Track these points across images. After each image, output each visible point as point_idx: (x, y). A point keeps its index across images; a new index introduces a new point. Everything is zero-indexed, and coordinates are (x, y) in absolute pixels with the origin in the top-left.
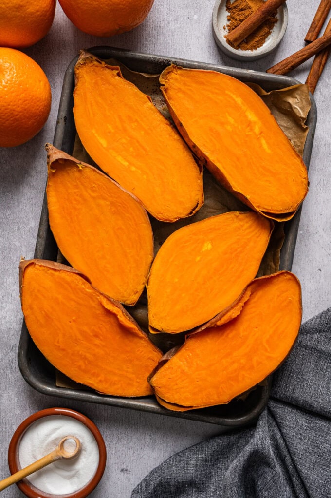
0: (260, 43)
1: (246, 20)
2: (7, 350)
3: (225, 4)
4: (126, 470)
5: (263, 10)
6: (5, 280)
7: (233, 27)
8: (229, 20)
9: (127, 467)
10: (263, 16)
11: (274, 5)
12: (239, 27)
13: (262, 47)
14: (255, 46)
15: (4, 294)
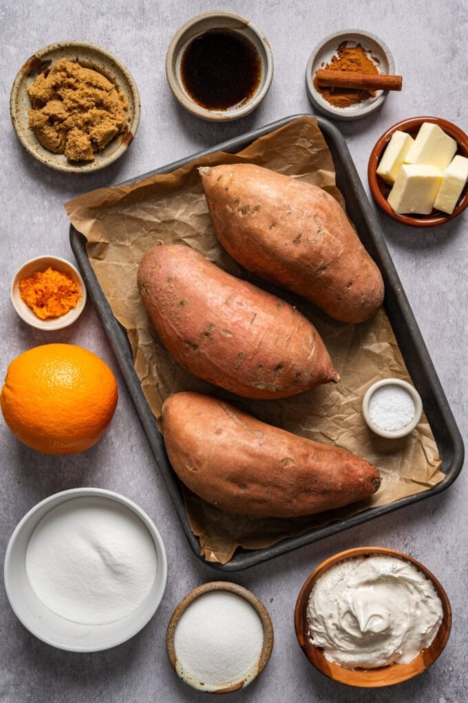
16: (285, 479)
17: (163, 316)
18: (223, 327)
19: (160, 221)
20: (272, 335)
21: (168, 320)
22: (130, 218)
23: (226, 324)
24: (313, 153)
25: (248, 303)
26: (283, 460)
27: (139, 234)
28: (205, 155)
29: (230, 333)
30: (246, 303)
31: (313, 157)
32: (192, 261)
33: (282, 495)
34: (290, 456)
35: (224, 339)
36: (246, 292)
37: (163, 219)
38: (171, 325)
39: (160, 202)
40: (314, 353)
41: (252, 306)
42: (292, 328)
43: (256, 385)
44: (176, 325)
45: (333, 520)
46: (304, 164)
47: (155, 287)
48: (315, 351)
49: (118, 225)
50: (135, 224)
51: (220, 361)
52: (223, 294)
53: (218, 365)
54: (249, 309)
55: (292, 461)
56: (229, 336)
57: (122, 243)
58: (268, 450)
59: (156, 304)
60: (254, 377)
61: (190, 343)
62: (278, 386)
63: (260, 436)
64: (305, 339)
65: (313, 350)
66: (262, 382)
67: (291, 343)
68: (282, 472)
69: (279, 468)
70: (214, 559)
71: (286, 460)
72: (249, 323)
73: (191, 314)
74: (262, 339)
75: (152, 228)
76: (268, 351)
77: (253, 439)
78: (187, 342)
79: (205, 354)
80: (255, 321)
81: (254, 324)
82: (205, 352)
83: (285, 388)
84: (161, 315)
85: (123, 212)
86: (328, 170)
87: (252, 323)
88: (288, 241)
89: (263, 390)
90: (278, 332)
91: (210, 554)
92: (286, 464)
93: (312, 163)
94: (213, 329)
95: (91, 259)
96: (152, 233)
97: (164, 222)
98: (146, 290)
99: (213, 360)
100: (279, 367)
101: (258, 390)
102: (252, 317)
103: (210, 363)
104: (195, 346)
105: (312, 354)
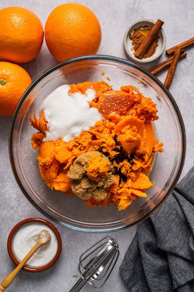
0: (153, 52)
1: (143, 43)
2: (9, 209)
3: (129, 37)
4: (76, 276)
5: (151, 35)
6: (8, 170)
7: (137, 48)
8: (133, 45)
9: (76, 274)
10: (152, 38)
11: (156, 31)
12: (140, 47)
13: (155, 54)
14: (151, 55)
15: (8, 178)
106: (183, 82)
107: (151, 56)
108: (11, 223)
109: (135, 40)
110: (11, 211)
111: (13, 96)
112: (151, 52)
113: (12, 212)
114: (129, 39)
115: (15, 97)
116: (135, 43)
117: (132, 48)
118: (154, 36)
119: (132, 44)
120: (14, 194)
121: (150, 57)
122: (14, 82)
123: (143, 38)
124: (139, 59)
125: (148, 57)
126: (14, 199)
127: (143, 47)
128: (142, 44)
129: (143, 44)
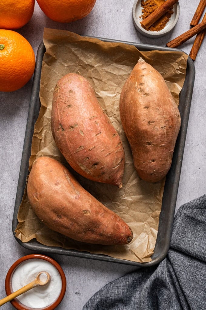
0: (162, 27)
2: (4, 218)
4: (79, 293)
5: (164, 6)
6: (3, 174)
7: (146, 17)
8: (143, 12)
9: (79, 291)
10: (164, 10)
12: (149, 17)
13: (163, 29)
15: (3, 183)
16: (82, 220)
17: (57, 106)
18: (82, 128)
19: (87, 63)
20: (102, 147)
21: (59, 110)
22: (73, 53)
23: (84, 128)
24: (177, 73)
25: (101, 125)
26: (85, 210)
27: (73, 64)
28: (125, 44)
29: (83, 133)
30: (100, 124)
31: (176, 75)
32: (88, 89)
33: (78, 228)
34: (90, 210)
35: (79, 135)
36: (103, 119)
37: (89, 63)
38: (59, 113)
39: (92, 54)
40: (117, 168)
41: (102, 127)
42: (114, 150)
43: (80, 166)
44: (61, 115)
45: (87, 251)
46: (170, 76)
47: (63, 91)
48: (118, 167)
49: (66, 53)
50: (74, 58)
51: (71, 144)
52: (92, 113)
53: (69, 145)
54: (100, 128)
55: (90, 213)
56: (82, 135)
57: (63, 63)
58: (79, 203)
59: (58, 99)
60: (82, 161)
61: (62, 127)
62: (90, 173)
63: (78, 194)
64: (117, 159)
65: (117, 167)
66: (84, 166)
67: (109, 156)
68: (82, 216)
69: (81, 214)
70: (19, 237)
71: (86, 211)
72: (95, 134)
73: (71, 113)
74: (97, 146)
75: (81, 65)
76: (96, 153)
77: (73, 194)
78: (61, 125)
79: (65, 136)
80: (99, 135)
81: (97, 136)
82: (66, 135)
83: (93, 176)
84: (57, 105)
85: (72, 49)
86: (180, 85)
87: (96, 135)
88: (146, 119)
89: (83, 170)
90: (106, 147)
91: (19, 234)
92: (86, 213)
93: (174, 78)
94: (77, 127)
95: (43, 62)
96: (80, 67)
97: (88, 65)
98: (58, 90)
99: (68, 141)
100: (96, 164)
101: (81, 168)
102: (99, 133)
103: (65, 142)
104: (63, 130)
105: (116, 168)
106: (199, 77)
107: (159, 30)
108: (6, 234)
109: (146, 8)
110: (6, 221)
111: (16, 59)
112: (160, 25)
113: (8, 221)
114: (140, 5)
115: (18, 61)
116: (146, 11)
117: (141, 15)
118: (167, 8)
119: (141, 12)
120: (10, 202)
121: (157, 31)
122: (13, 44)
123: (155, 8)
124: (145, 29)
125: (155, 31)
126: (10, 208)
127: (152, 17)
128: (152, 13)
129: (154, 13)
